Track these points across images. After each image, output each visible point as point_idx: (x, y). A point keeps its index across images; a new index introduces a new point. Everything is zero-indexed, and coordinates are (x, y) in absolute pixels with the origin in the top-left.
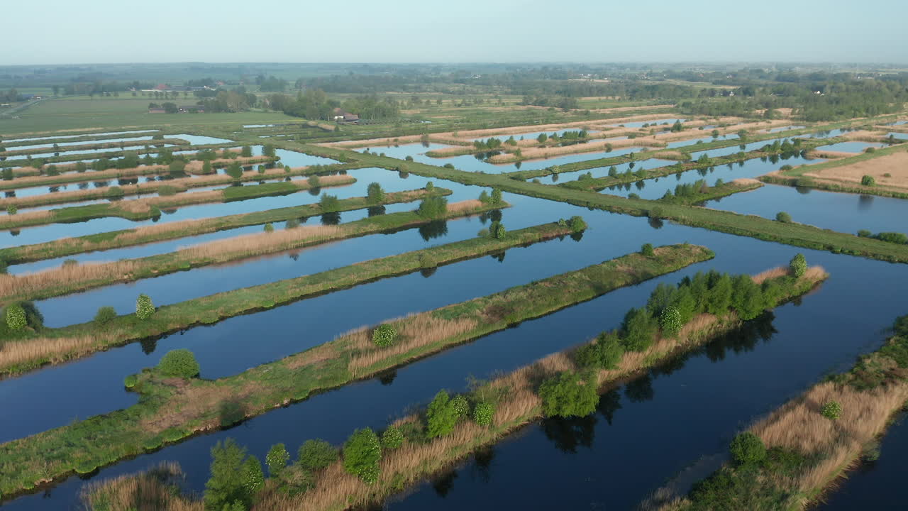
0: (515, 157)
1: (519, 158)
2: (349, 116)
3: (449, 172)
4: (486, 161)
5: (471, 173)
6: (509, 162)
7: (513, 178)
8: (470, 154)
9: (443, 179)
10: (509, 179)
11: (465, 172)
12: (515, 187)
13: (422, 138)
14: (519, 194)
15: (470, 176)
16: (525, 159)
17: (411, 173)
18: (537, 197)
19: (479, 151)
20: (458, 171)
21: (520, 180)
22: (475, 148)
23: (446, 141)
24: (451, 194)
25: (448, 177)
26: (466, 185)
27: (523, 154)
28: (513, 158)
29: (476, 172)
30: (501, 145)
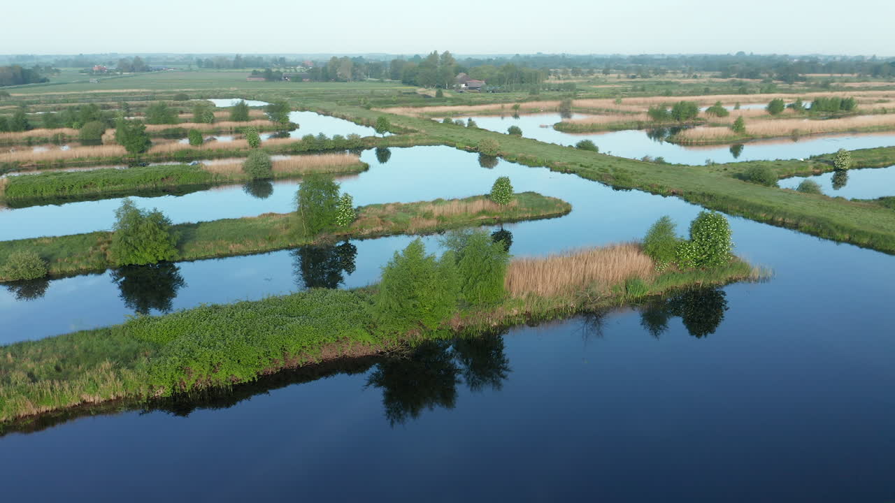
0: (731, 133)
1: (739, 137)
2: (475, 83)
3: (585, 158)
4: (669, 141)
5: (634, 162)
6: (717, 143)
7: (740, 177)
8: (640, 128)
9: (565, 171)
10: (732, 179)
11: (620, 159)
12: (758, 202)
13: (561, 106)
14: (772, 222)
15: (630, 168)
16: (752, 139)
17: (501, 156)
18: (839, 241)
19: (656, 124)
20: (605, 157)
21: (761, 181)
22: (650, 119)
23: (600, 110)
24: (567, 212)
25: (577, 167)
26: (616, 188)
27: (750, 127)
28: (727, 137)
29: (645, 160)
30: (699, 116)
